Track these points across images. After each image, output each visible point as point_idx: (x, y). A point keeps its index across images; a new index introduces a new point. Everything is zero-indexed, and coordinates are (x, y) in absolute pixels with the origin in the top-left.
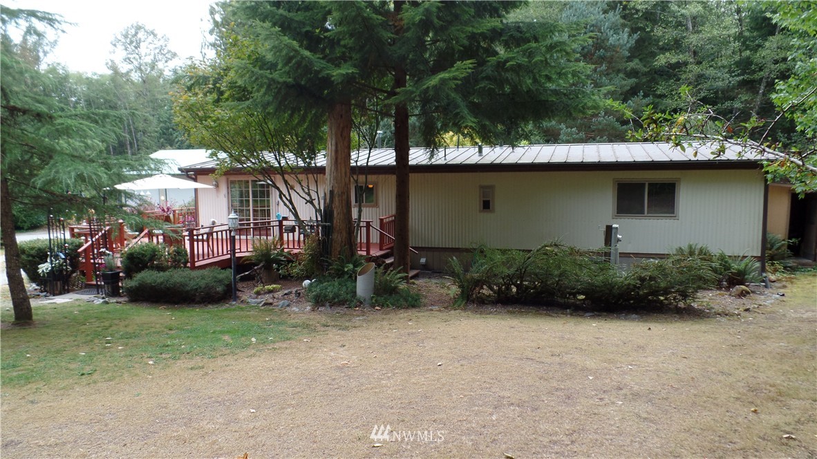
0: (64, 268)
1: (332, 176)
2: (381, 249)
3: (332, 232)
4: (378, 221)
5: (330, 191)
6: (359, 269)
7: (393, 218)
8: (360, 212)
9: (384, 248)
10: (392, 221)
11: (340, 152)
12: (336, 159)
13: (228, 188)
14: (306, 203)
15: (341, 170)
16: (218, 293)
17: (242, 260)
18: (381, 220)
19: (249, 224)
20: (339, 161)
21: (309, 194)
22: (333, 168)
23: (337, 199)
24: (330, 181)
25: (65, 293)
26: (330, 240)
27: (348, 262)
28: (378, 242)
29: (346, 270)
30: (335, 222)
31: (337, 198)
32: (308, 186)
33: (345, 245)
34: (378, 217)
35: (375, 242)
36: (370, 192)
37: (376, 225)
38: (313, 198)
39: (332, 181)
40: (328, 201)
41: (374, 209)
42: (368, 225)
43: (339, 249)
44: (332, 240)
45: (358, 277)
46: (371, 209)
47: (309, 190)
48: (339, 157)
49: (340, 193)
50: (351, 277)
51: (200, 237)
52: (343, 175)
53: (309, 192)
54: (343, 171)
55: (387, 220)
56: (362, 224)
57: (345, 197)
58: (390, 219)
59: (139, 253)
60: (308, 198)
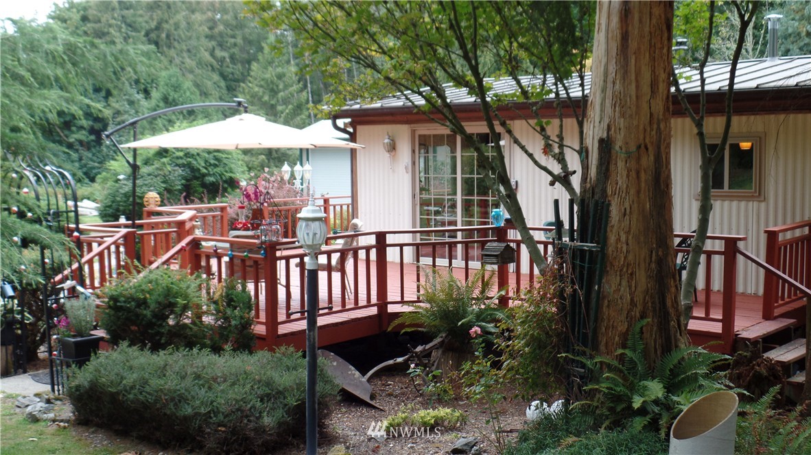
0: (19, 317)
1: (609, 93)
2: (767, 316)
3: (603, 272)
4: (763, 239)
5: (601, 141)
6: (684, 402)
7: (806, 230)
8: (705, 210)
9: (777, 312)
10: (802, 239)
11: (636, 16)
12: (625, 37)
13: (413, 151)
14: (552, 184)
15: (638, 74)
16: (260, 430)
17: (397, 322)
18: (772, 236)
19: (453, 234)
20: (633, 44)
21: (561, 159)
22: (612, 68)
23: (620, 168)
24: (602, 111)
25: (16, 373)
26: (594, 295)
27: (651, 374)
28: (761, 292)
29: (637, 403)
30: (612, 239)
31: (621, 164)
32: (561, 137)
33: (643, 317)
34: (763, 228)
35: (751, 290)
36: (743, 161)
37: (755, 248)
38: (571, 169)
39: (608, 110)
40: (593, 171)
41: (753, 205)
42: (731, 248)
43: (622, 328)
44: (600, 296)
45: (673, 441)
46: (743, 204)
47: (561, 146)
48: (634, 31)
49: (633, 148)
50: (653, 426)
51: (323, 259)
52: (646, 89)
53: (562, 153)
54: (646, 76)
55: (789, 235)
56: (709, 245)
57: (648, 161)
58: (798, 233)
59: (132, 298)
60: (557, 169)
